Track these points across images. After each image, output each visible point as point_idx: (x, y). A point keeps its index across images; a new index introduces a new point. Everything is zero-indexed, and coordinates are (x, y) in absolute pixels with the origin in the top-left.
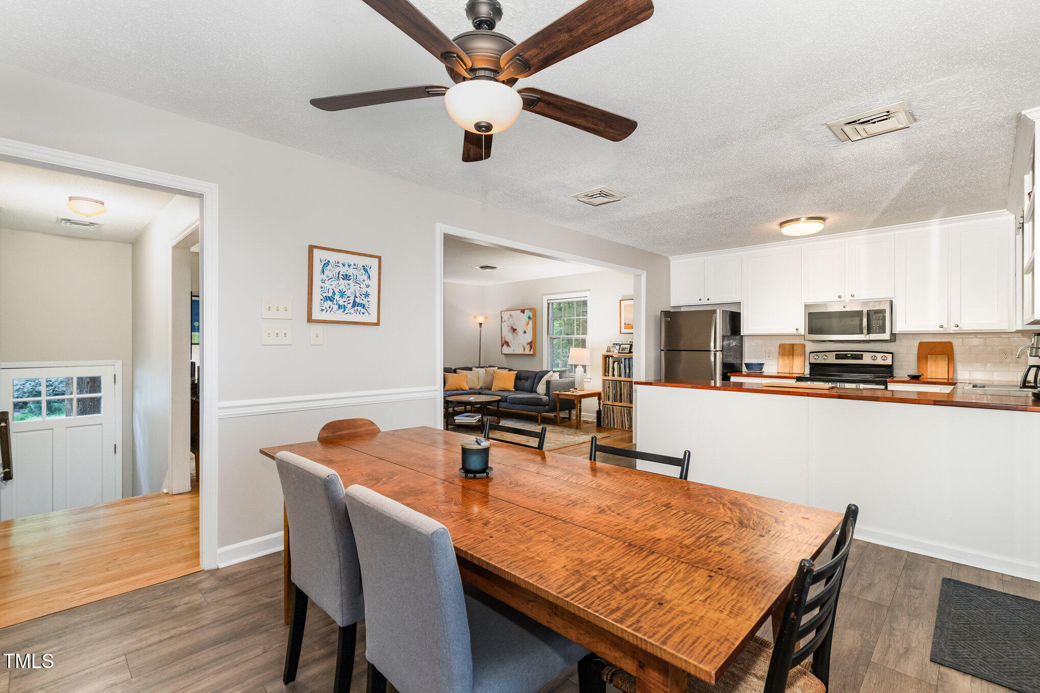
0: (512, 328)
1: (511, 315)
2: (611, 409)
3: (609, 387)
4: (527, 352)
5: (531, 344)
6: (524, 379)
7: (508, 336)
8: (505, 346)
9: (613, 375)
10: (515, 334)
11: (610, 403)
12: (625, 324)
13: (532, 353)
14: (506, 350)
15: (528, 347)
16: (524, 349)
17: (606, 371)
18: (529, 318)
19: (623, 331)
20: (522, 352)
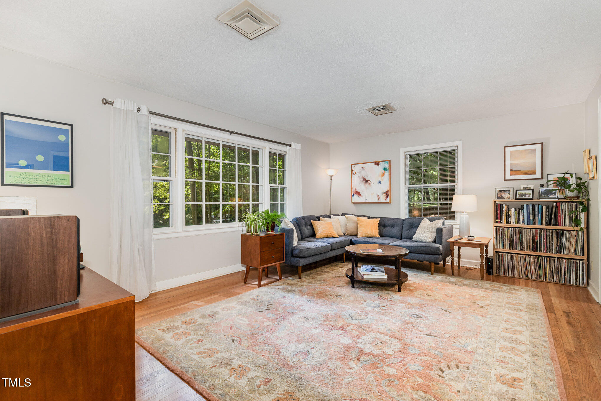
0: (364, 179)
1: (362, 168)
2: (509, 257)
3: (504, 234)
4: (382, 200)
5: (387, 194)
6: (390, 226)
7: (359, 186)
8: (356, 196)
9: (508, 222)
10: (367, 184)
11: (506, 250)
12: (511, 170)
13: (388, 201)
14: (356, 199)
15: (384, 196)
16: (379, 198)
17: (498, 218)
18: (385, 169)
19: (508, 177)
20: (376, 201)
